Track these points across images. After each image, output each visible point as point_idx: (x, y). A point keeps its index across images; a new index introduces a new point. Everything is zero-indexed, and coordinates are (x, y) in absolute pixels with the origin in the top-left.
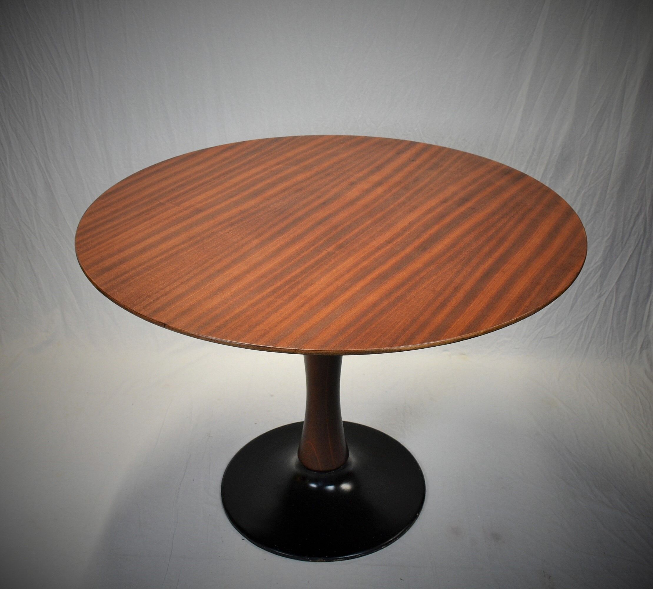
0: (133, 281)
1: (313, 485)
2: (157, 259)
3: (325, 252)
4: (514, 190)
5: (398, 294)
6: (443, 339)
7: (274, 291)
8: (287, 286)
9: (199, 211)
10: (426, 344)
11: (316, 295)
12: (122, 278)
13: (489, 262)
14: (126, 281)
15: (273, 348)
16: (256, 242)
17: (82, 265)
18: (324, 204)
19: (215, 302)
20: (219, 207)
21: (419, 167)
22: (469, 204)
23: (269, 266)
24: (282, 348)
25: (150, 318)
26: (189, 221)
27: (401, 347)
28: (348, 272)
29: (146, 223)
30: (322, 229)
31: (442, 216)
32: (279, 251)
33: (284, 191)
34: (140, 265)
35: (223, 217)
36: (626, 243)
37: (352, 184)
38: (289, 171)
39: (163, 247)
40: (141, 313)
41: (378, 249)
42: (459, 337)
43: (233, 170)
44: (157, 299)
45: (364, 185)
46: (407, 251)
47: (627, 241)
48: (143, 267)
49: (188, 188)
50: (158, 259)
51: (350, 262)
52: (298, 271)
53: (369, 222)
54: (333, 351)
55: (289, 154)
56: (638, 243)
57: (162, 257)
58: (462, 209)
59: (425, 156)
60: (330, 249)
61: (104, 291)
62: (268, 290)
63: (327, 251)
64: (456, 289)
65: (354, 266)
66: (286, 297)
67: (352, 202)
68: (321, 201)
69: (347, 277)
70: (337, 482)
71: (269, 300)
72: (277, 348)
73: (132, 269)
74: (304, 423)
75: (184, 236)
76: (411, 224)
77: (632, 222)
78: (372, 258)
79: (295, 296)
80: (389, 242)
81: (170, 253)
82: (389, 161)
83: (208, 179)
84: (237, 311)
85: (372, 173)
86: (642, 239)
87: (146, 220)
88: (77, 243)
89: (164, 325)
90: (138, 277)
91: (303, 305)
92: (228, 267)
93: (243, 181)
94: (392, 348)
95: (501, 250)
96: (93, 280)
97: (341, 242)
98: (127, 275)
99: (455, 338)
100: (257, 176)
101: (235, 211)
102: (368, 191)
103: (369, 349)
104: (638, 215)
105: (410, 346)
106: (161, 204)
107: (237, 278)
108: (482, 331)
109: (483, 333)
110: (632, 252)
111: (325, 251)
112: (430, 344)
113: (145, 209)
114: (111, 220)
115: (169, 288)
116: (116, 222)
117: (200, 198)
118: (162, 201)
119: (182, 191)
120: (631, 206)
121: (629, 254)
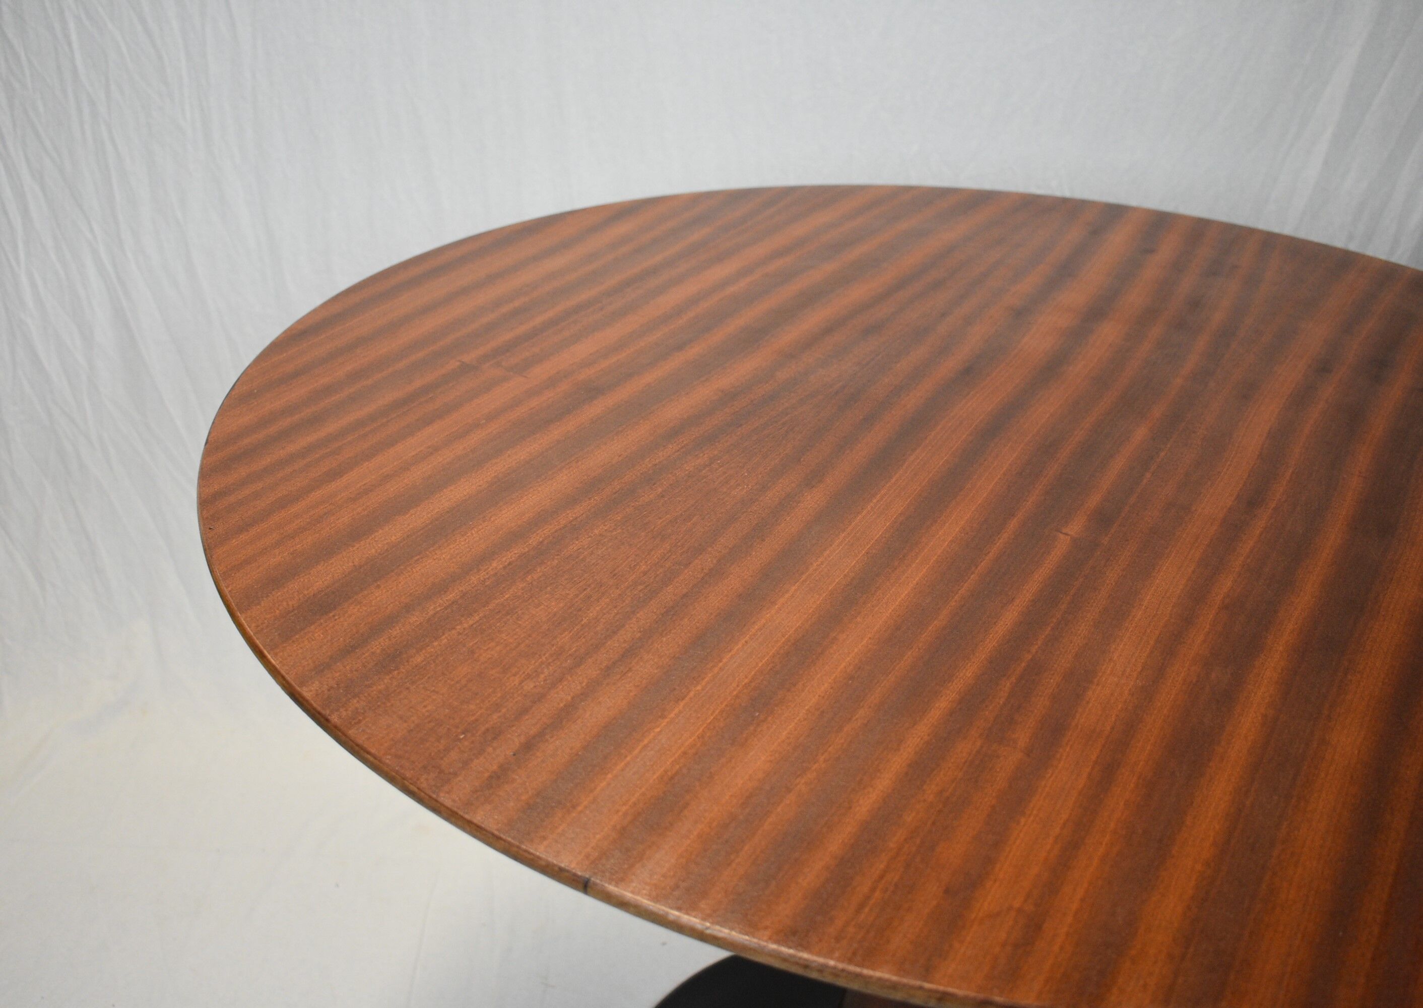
0: (419, 659)
2: (494, 564)
3: (1064, 540)
9: (592, 391)
12: (378, 645)
14: (392, 658)
16: (813, 500)
17: (226, 591)
20: (649, 378)
21: (1176, 268)
26: (570, 426)
29: (429, 430)
34: (439, 588)
35: (672, 412)
37: (1022, 315)
39: (506, 517)
40: (478, 818)
43: (654, 271)
44: (529, 746)
45: (1054, 318)
48: (451, 596)
49: (538, 320)
50: (496, 565)
57: (510, 556)
60: (1074, 530)
61: (315, 705)
62: (943, 704)
63: (1068, 537)
65: (1196, 598)
67: (1051, 369)
69: (1198, 641)
71: (965, 747)
73: (408, 608)
75: (563, 480)
78: (1237, 562)
80: (1250, 502)
81: (534, 540)
82: (1082, 252)
83: (589, 293)
85: (1054, 283)
87: (427, 421)
88: (204, 503)
90: (436, 644)
96: (269, 657)
97: (1094, 499)
98: (396, 632)
100: (731, 290)
101: (705, 391)
102: (1077, 335)
106: (465, 369)
111: (1062, 536)
113: (418, 383)
114: (315, 421)
115: (561, 696)
116: (331, 427)
117: (584, 349)
118: (469, 358)
119: (522, 330)
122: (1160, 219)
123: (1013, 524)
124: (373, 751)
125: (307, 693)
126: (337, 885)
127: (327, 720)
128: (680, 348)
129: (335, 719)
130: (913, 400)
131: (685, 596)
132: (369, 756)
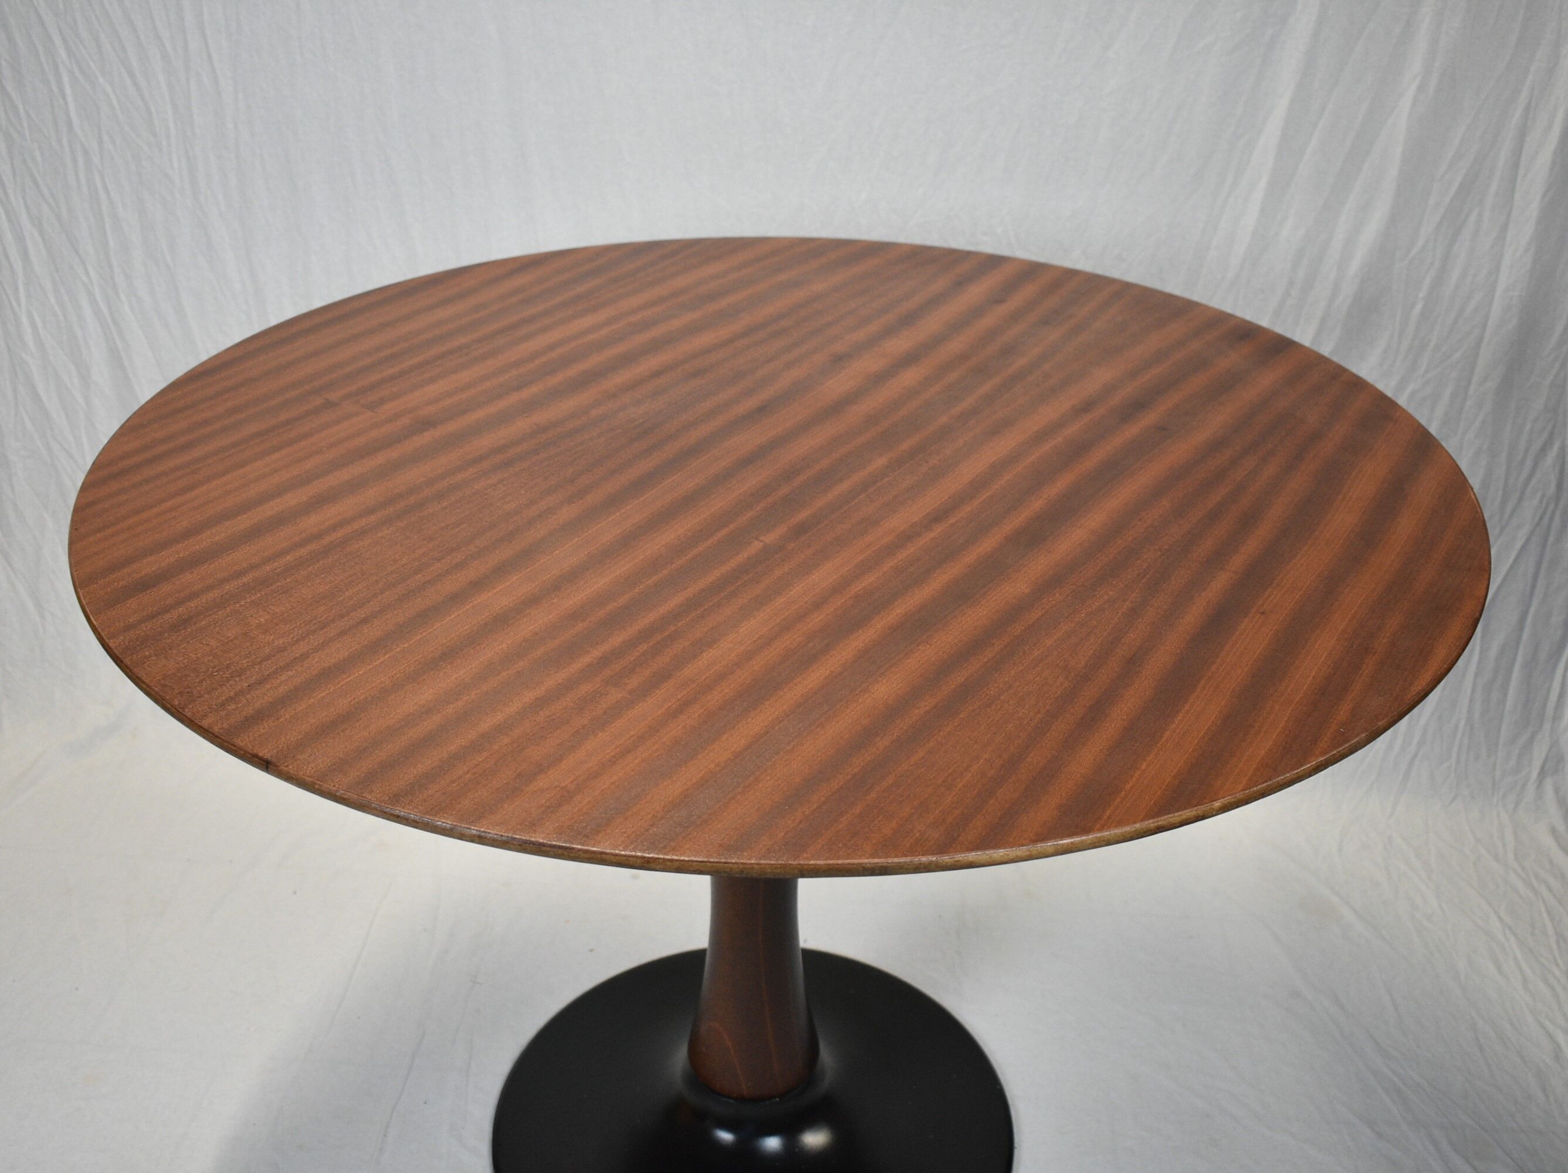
0: (204, 622)
1: (726, 1136)
2: (288, 558)
3: (756, 546)
4: (1267, 379)
5: (959, 677)
6: (1101, 830)
7: (604, 661)
8: (644, 647)
9: (428, 424)
10: (1049, 845)
11: (721, 677)
12: (177, 613)
13: (1220, 583)
14: (185, 622)
15: (580, 850)
16: (567, 513)
17: (77, 574)
18: (762, 410)
19: (426, 694)
20: (480, 414)
21: (1015, 317)
22: (1149, 418)
23: (598, 583)
24: (608, 851)
25: (228, 742)
26: (393, 454)
27: (972, 856)
28: (818, 605)
29: (276, 456)
30: (752, 480)
31: (1080, 448)
32: (627, 541)
33: (657, 374)
34: (239, 574)
35: (486, 441)
36: (1511, 517)
37: (839, 360)
38: (676, 324)
39: (312, 522)
40: (206, 723)
41: (906, 537)
42: (1151, 823)
43: (532, 319)
44: (261, 681)
45: (870, 363)
46: (988, 544)
47: (1514, 511)
48: (246, 579)
49: (408, 364)
51: (823, 576)
52: (676, 601)
53: (881, 462)
54: (763, 866)
55: (681, 282)
56: (1541, 518)
57: (303, 552)
58: (1133, 430)
59: (1028, 291)
60: (770, 538)
61: (116, 652)
62: (587, 659)
63: (762, 543)
64: (1133, 663)
65: (837, 589)
66: (634, 682)
67: (836, 408)
68: (752, 403)
69: (817, 619)
70: (790, 1130)
71: (585, 688)
72: (594, 852)
73: (210, 588)
74: (708, 954)
75: (371, 495)
76: (997, 469)
77: (1529, 464)
78: (890, 564)
79: (662, 677)
80: (937, 517)
81: (327, 540)
82: (935, 302)
83: (463, 340)
84: (486, 724)
85: (889, 332)
86: (1552, 507)
87: (278, 448)
88: (78, 510)
89: (266, 765)
90: (221, 612)
91: (683, 707)
92: (478, 585)
93: (552, 347)
94: (946, 859)
95: (1251, 546)
96: (93, 620)
97: (803, 515)
98: (192, 604)
99: (1138, 826)
100: (591, 337)
101: (522, 425)
102: (879, 379)
103: (876, 860)
104: (1544, 449)
105: (1000, 853)
106: (329, 405)
107: (501, 621)
108: (1217, 804)
109: (1220, 810)
110: (1525, 538)
111: (756, 542)
112: (1063, 845)
113: (283, 417)
114: (189, 446)
115: (302, 648)
116: (197, 452)
117: (433, 390)
118: (334, 396)
119: (390, 371)
120: (1528, 427)
121: (1519, 544)
122: (1032, 270)
123: (724, 532)
124: (147, 681)
125: (111, 644)
127: (122, 661)
128: (519, 388)
129: (127, 661)
131: (429, 582)
132: (143, 685)
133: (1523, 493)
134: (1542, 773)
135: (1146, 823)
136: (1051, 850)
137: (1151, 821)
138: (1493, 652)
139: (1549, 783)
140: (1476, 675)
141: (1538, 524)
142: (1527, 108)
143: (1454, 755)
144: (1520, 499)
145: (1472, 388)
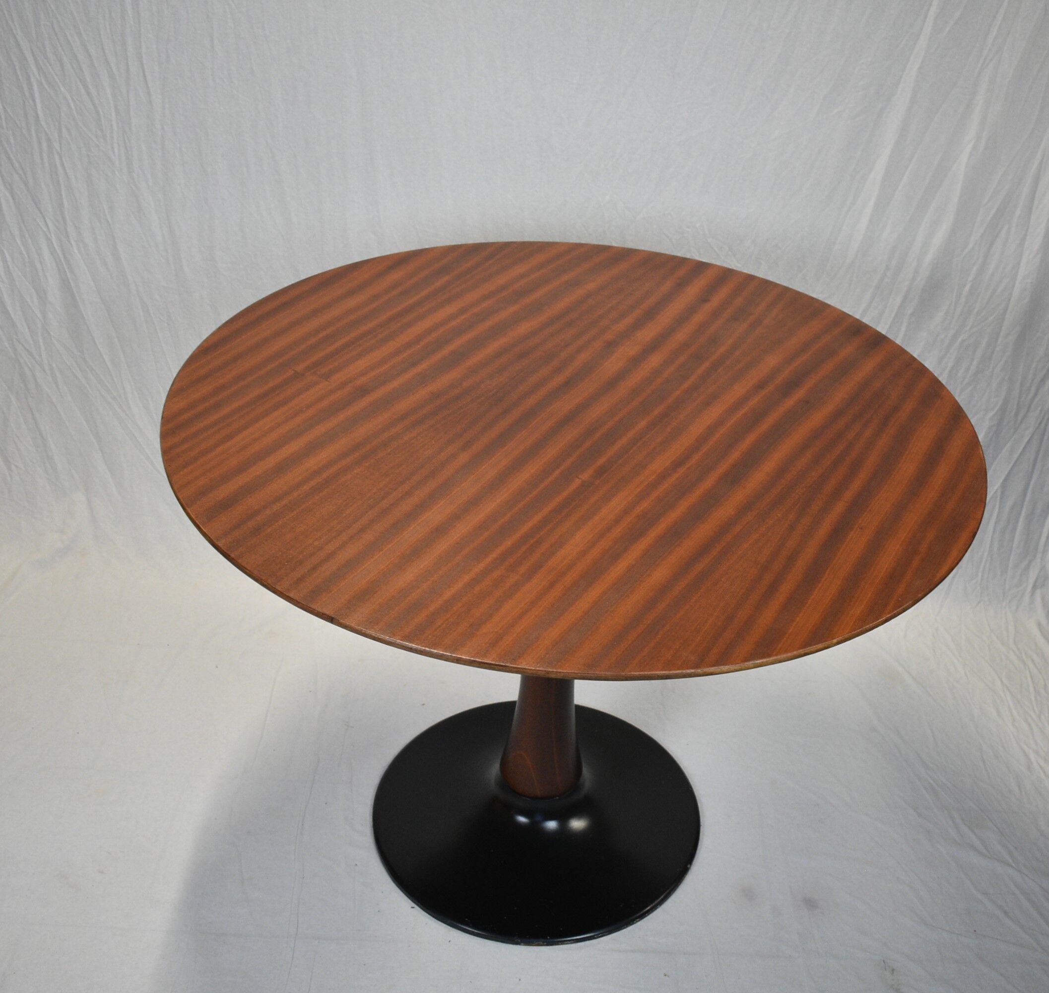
0: (269, 530)
1: (523, 820)
2: (305, 487)
3: (577, 482)
4: (869, 365)
5: (700, 567)
6: (776, 655)
7: (503, 558)
8: (524, 548)
9: (363, 391)
10: (751, 663)
11: (570, 567)
12: (251, 524)
13: (839, 507)
14: (257, 530)
16: (464, 457)
17: (180, 497)
18: (568, 384)
19: (408, 576)
20: (395, 384)
21: (715, 314)
22: (800, 394)
23: (489, 507)
24: (527, 667)
25: (305, 606)
26: (349, 412)
27: (712, 669)
28: (617, 521)
29: (276, 414)
30: (569, 435)
31: (758, 416)
32: (502, 478)
34: (279, 498)
35: (404, 405)
37: (611, 346)
38: (504, 314)
39: (312, 463)
40: (291, 595)
41: (662, 477)
43: (409, 310)
44: (314, 568)
45: (628, 350)
46: (709, 482)
47: (1023, 419)
48: (284, 502)
49: (339, 344)
50: (306, 488)
51: (617, 503)
52: (537, 518)
53: (643, 423)
55: (502, 280)
56: (1040, 425)
57: (312, 483)
58: (789, 402)
59: (723, 293)
60: (586, 476)
61: (224, 549)
62: (493, 556)
63: (581, 480)
64: (792, 559)
65: (627, 511)
66: (523, 569)
67: (612, 383)
68: (560, 379)
69: (617, 531)
71: (496, 574)
72: (519, 668)
73: (265, 507)
75: (342, 444)
76: (711, 430)
78: (654, 496)
79: (536, 568)
80: (677, 464)
81: (325, 475)
82: (667, 299)
83: (371, 325)
84: (448, 594)
85: (638, 325)
87: (275, 408)
88: (165, 452)
89: (331, 620)
90: (276, 524)
91: (552, 584)
92: (422, 507)
93: (429, 331)
94: (699, 671)
95: (856, 485)
96: (203, 528)
97: (601, 461)
98: (259, 518)
100: (453, 323)
101: (422, 393)
102: (636, 361)
103: (664, 672)
105: (726, 668)
106: (298, 376)
107: (440, 531)
108: (835, 641)
111: (577, 480)
112: (757, 663)
113: (271, 384)
114: (217, 406)
115: (330, 548)
116: (225, 411)
117: (361, 364)
118: (299, 368)
119: (329, 350)
120: (1034, 365)
121: (1026, 440)
122: (727, 274)
123: (556, 473)
124: (248, 568)
125: (220, 544)
126: (217, 667)
127: (230, 556)
128: (414, 364)
129: (233, 556)
130: (531, 401)
131: (392, 505)
132: (247, 571)
133: (1029, 407)
134: (1035, 587)
135: (799, 651)
136: (752, 666)
137: (801, 650)
138: (1007, 509)
139: (1038, 592)
140: (996, 523)
141: (1038, 428)
142: (1041, 164)
143: (980, 574)
144: (1028, 412)
145: (1000, 340)
